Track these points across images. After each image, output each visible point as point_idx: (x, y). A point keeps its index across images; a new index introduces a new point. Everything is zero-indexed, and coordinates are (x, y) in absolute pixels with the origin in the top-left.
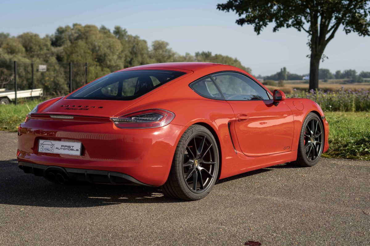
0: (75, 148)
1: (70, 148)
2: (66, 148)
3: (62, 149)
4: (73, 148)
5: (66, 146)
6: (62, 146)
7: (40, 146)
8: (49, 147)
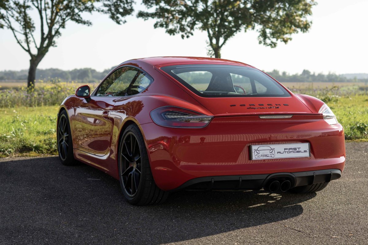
0: (302, 150)
1: (297, 151)
2: (291, 150)
3: (286, 153)
4: (300, 150)
5: (290, 149)
6: (285, 149)
7: (253, 154)
8: (267, 152)
